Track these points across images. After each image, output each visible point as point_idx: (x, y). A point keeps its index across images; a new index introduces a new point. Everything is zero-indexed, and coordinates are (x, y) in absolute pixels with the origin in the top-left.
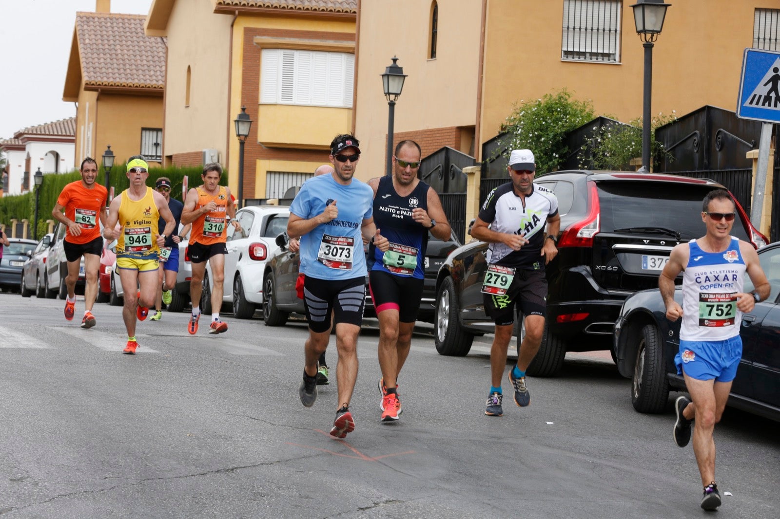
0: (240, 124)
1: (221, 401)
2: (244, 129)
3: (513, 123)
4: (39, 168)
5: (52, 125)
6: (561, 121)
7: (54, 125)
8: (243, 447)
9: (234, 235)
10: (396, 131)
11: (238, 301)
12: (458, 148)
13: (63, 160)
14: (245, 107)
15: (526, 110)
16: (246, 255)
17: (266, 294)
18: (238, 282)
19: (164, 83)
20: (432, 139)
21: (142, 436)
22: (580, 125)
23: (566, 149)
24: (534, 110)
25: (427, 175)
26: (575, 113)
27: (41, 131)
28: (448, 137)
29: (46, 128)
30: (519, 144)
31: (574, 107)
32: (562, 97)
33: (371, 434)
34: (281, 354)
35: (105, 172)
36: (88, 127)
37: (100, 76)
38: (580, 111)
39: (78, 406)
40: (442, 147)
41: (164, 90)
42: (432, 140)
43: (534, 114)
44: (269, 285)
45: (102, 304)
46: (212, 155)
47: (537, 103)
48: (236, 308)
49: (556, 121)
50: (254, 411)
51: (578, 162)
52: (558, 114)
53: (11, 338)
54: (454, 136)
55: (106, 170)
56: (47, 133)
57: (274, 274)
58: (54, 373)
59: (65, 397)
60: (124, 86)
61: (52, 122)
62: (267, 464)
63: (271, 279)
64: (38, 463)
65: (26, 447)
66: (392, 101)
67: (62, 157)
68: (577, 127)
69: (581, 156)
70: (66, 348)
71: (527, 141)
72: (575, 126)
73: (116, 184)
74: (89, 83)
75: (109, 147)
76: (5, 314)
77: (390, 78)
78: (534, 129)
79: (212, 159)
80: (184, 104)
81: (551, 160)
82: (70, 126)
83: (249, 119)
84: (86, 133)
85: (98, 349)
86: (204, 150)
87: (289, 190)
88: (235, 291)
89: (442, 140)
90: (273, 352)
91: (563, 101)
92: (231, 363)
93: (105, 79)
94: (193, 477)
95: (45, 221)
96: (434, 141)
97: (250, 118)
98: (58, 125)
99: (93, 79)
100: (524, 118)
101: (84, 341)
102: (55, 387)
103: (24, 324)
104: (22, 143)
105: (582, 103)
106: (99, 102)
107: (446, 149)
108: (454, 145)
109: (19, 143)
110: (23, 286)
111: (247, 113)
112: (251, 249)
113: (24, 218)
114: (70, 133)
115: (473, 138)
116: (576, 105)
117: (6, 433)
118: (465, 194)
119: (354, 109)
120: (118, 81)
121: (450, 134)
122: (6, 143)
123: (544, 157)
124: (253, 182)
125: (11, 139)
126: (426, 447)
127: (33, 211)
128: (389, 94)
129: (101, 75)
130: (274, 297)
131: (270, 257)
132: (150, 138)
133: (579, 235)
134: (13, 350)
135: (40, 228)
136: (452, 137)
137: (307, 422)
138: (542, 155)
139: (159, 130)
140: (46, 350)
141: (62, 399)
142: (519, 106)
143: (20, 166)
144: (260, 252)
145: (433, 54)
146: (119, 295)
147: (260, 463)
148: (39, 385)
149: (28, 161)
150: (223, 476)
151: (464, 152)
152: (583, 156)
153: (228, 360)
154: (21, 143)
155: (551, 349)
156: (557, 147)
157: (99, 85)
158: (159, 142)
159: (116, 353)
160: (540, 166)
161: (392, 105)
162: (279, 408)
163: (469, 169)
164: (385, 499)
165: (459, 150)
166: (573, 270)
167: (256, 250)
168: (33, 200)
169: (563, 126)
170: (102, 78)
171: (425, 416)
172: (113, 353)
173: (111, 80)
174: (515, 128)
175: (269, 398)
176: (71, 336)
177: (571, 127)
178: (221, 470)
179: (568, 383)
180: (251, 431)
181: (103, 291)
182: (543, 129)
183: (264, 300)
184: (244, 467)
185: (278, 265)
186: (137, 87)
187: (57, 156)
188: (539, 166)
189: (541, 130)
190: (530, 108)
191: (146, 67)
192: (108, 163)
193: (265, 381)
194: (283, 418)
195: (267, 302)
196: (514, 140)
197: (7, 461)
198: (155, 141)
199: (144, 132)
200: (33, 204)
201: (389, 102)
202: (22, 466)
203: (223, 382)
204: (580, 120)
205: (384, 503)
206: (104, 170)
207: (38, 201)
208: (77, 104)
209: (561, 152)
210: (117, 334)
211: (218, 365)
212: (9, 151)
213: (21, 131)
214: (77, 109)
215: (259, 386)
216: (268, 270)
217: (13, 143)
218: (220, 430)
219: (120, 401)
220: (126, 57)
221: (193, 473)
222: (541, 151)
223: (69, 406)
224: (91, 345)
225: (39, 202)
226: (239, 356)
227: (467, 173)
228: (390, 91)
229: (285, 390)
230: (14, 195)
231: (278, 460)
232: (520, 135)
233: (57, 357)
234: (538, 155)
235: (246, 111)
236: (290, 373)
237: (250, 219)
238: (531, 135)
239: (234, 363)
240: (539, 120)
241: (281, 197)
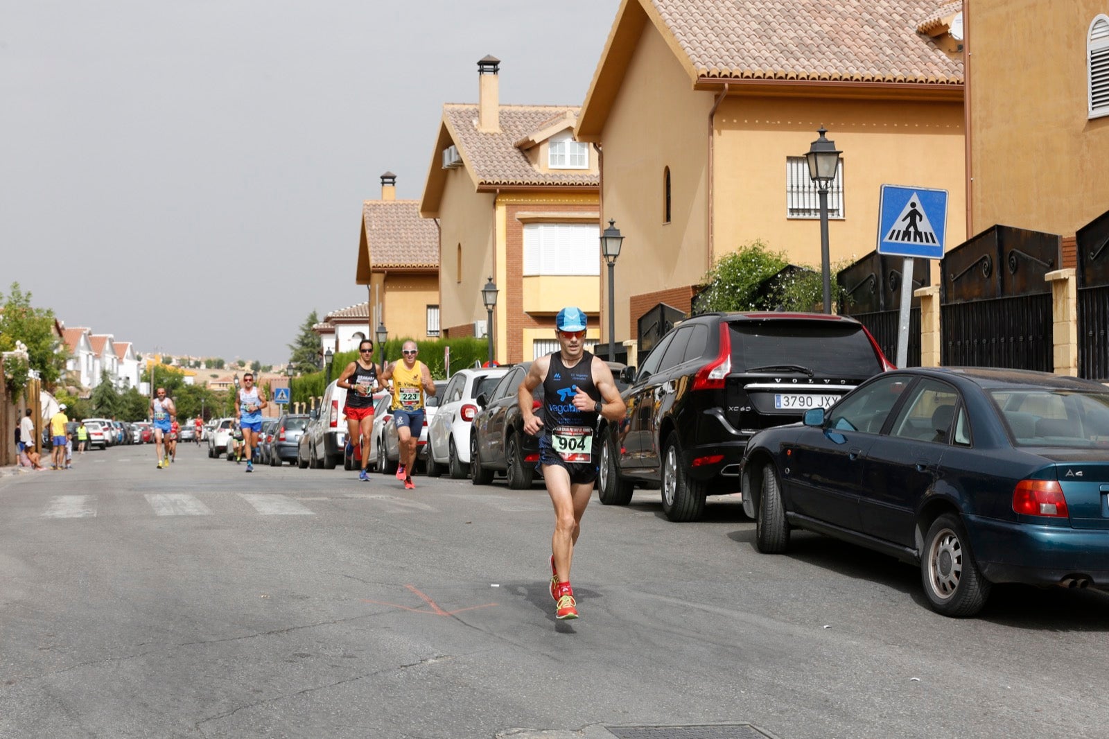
0: (487, 294)
2: (490, 299)
6: (755, 272)
11: (453, 462)
16: (459, 416)
17: (473, 454)
19: (439, 262)
26: (769, 262)
27: (347, 315)
31: (769, 257)
32: (756, 248)
36: (379, 308)
37: (386, 259)
38: (774, 260)
41: (439, 269)
46: (482, 326)
47: (733, 255)
48: (451, 469)
49: (750, 272)
52: (752, 265)
56: (353, 316)
60: (409, 268)
66: (611, 263)
69: (767, 304)
72: (769, 275)
74: (374, 266)
75: (383, 324)
77: (608, 241)
78: (731, 281)
79: (481, 330)
80: (456, 281)
83: (495, 288)
84: (377, 312)
86: (473, 322)
88: (450, 452)
91: (757, 251)
93: (391, 261)
99: (378, 262)
104: (333, 326)
106: (385, 285)
110: (299, 459)
111: (493, 284)
112: (463, 410)
116: (771, 255)
119: (602, 275)
120: (403, 263)
122: (319, 327)
125: (322, 323)
128: (608, 255)
130: (480, 456)
132: (435, 315)
144: (470, 413)
145: (668, 218)
149: (337, 343)
154: (331, 326)
156: (753, 297)
157: (385, 267)
161: (611, 266)
167: (466, 411)
169: (757, 276)
170: (388, 260)
173: (396, 261)
177: (764, 277)
182: (738, 280)
183: (471, 460)
189: (737, 282)
191: (429, 248)
192: (382, 338)
195: (473, 462)
201: (608, 263)
204: (772, 269)
207: (329, 378)
208: (369, 286)
209: (757, 301)
212: (323, 335)
213: (330, 315)
214: (369, 290)
216: (474, 430)
217: (327, 326)
220: (410, 239)
222: (738, 302)
228: (609, 253)
238: (727, 287)
240: (734, 271)
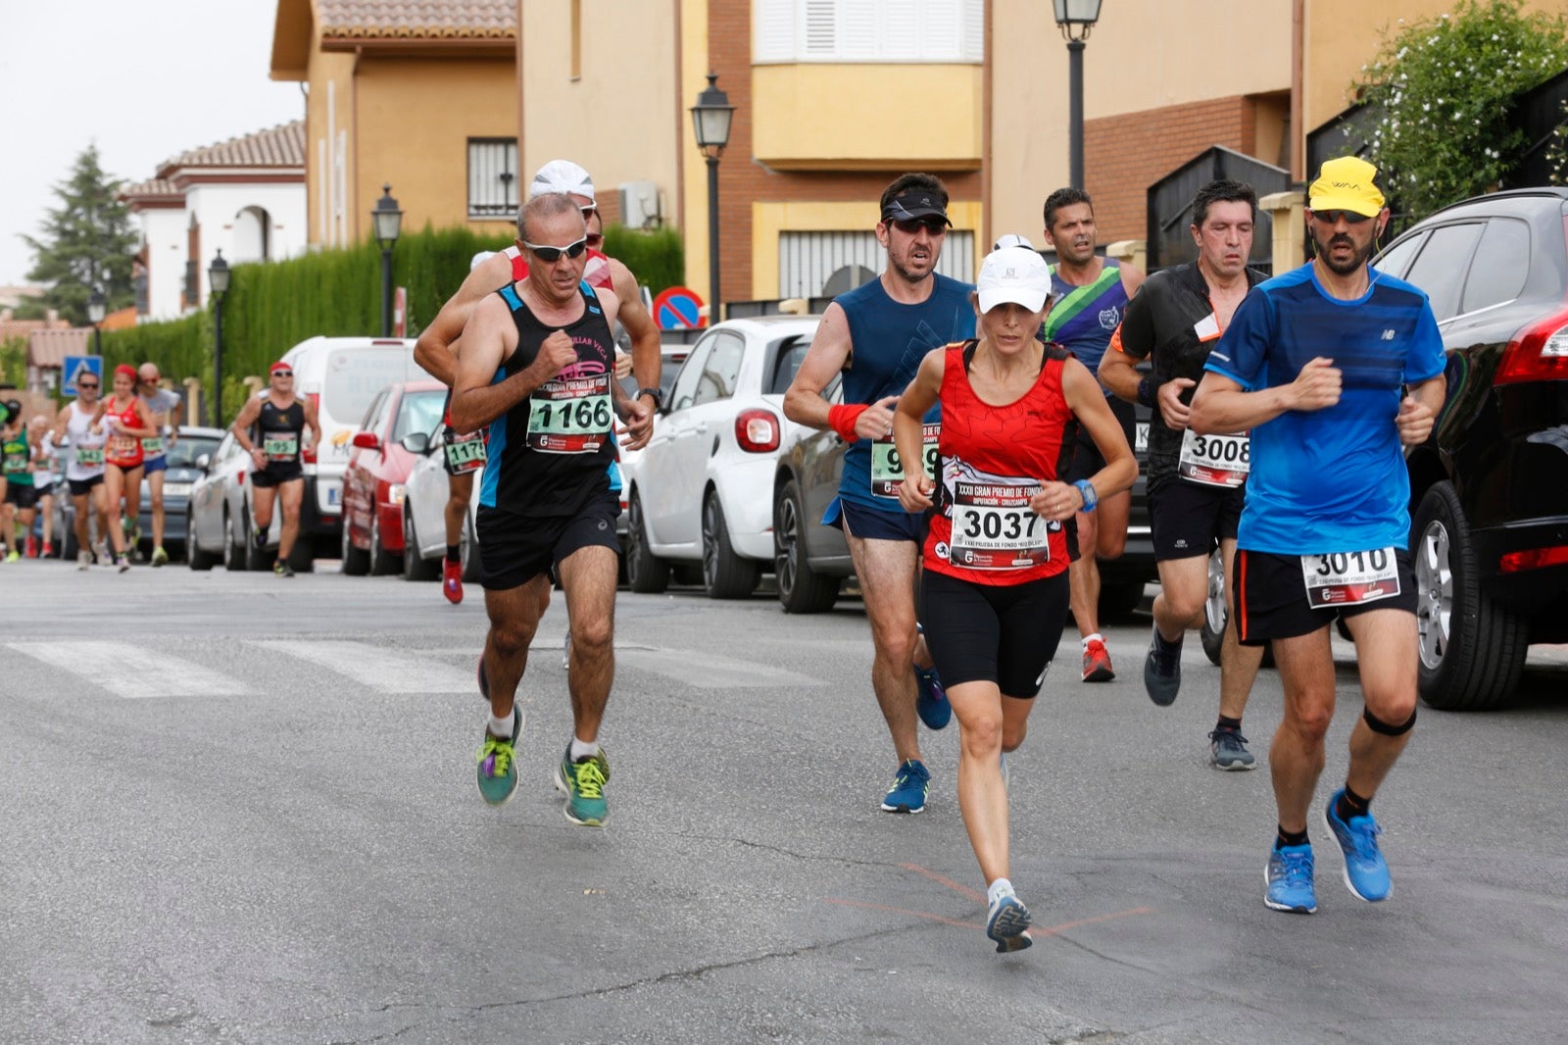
0: (705, 116)
1: (669, 805)
2: (715, 129)
3: (1380, 78)
4: (219, 251)
5: (248, 143)
6: (1501, 67)
7: (253, 143)
8: (725, 916)
9: (698, 392)
10: (1089, 114)
11: (715, 556)
12: (1250, 149)
13: (280, 227)
14: (715, 74)
15: (1412, 43)
16: (730, 441)
17: (782, 537)
18: (712, 507)
19: (514, 24)
20: (1183, 128)
21: (473, 900)
22: (1550, 74)
23: (1518, 138)
24: (1431, 42)
25: (1171, 221)
26: (1538, 43)
27: (221, 159)
28: (1222, 122)
29: (234, 150)
30: (1397, 130)
31: (1536, 29)
32: (1504, 6)
33: (1041, 871)
34: (819, 683)
35: (379, 252)
36: (337, 144)
37: (358, 15)
38: (1550, 37)
39: (318, 833)
40: (1205, 148)
41: (517, 40)
42: (1184, 132)
43: (1432, 52)
44: (789, 510)
45: (387, 577)
46: (643, 196)
47: (1440, 25)
48: (710, 575)
49: (1489, 67)
50: (750, 824)
51: (1547, 168)
52: (1494, 50)
53: (155, 673)
54: (1239, 120)
55: (381, 246)
56: (237, 161)
57: (800, 483)
58: (260, 755)
59: (285, 812)
60: (419, 36)
61: (248, 136)
62: (784, 955)
63: (793, 497)
64: (220, 978)
65: (189, 941)
66: (1076, 40)
67: (275, 218)
68: (1545, 79)
69: (1556, 152)
70: (290, 691)
71: (1416, 122)
72: (1539, 76)
73: (410, 281)
74: (330, 31)
75: (387, 190)
76: (142, 614)
78: (1435, 91)
79: (642, 207)
80: (568, 75)
81: (1480, 166)
82: (294, 143)
83: (726, 102)
84: (332, 156)
85: (366, 689)
86: (621, 186)
87: (836, 275)
88: (706, 532)
89: (1209, 132)
90: (798, 678)
91: (1505, 14)
92: (695, 709)
93: (371, 21)
94: (601, 996)
95: (239, 380)
96: (1188, 135)
97: (730, 99)
98: (263, 141)
99: (341, 21)
100: (1407, 64)
101: (334, 672)
102: (260, 789)
103: (187, 637)
104: (179, 188)
105: (1556, 17)
106: (361, 80)
107: (1216, 154)
108: (1238, 143)
109: (168, 188)
110: (191, 545)
111: (722, 89)
112: (741, 425)
113: (188, 376)
114: (294, 159)
115: (1287, 122)
116: (1539, 23)
117: (138, 909)
118: (1267, 262)
119: (988, 65)
120: (403, 26)
121: (1228, 114)
122: (137, 191)
123: (1463, 158)
124: (746, 258)
125: (149, 181)
126: (1178, 897)
127: (212, 358)
128: (1068, 22)
129: (362, 12)
130: (801, 540)
131: (787, 443)
132: (488, 162)
133: (1547, 351)
134: (158, 702)
135: (228, 398)
136: (1233, 120)
137: (883, 847)
138: (1457, 153)
139: (509, 141)
140: (240, 697)
141: (279, 816)
142: (1395, 33)
143: (174, 247)
144: (762, 432)
146: (427, 554)
147: (765, 953)
148: (221, 784)
149: (194, 233)
150: (677, 989)
151: (1264, 158)
152: (1560, 152)
153: (687, 703)
154: (174, 190)
155: (1491, 638)
156: (1494, 130)
157: (357, 36)
158: (513, 170)
159: (412, 698)
160: (1454, 183)
161: (1076, 49)
162: (813, 815)
163: (1275, 201)
164: (1078, 1029)
165: (1254, 156)
166: (1533, 439)
167: (752, 428)
168: (209, 330)
169: (1507, 78)
170: (363, 19)
171: (1175, 820)
172: (404, 699)
173: (386, 22)
174: (1386, 91)
175: (787, 791)
176: (303, 661)
177: (1528, 79)
178: (671, 974)
179: (1537, 722)
180: (745, 875)
181: (387, 546)
182: (1456, 90)
183: (778, 550)
184: (727, 966)
185: (808, 463)
186: (450, 36)
187: (264, 217)
188: (1449, 184)
189: (1453, 93)
190: (1423, 39)
192: (387, 228)
193: (778, 751)
194: (822, 839)
195: (785, 556)
196: (1385, 121)
197: (141, 976)
198: (501, 170)
199: (474, 149)
200: (208, 341)
201: (1069, 41)
202: (179, 988)
203: (674, 759)
204: (1550, 60)
205: (1075, 1039)
206: (377, 246)
207: (220, 331)
208: (306, 85)
209: (1505, 144)
210: (416, 652)
211: (662, 716)
212: (145, 211)
213: (174, 161)
214: (307, 98)
215: (763, 762)
216: (784, 475)
217: (155, 191)
218: (667, 875)
219: (420, 816)
221: (603, 986)
222: (1455, 145)
223: (294, 834)
224: (351, 681)
225: (224, 334)
226: (716, 692)
227: (1270, 211)
228: (1071, 16)
229: (829, 769)
230: (162, 320)
231: (811, 945)
232: (1399, 107)
233: (267, 716)
234: (1448, 155)
235: (718, 83)
236: (841, 728)
237: (736, 352)
238: (1427, 107)
239: (703, 709)
240: (1446, 66)
241: (817, 294)
